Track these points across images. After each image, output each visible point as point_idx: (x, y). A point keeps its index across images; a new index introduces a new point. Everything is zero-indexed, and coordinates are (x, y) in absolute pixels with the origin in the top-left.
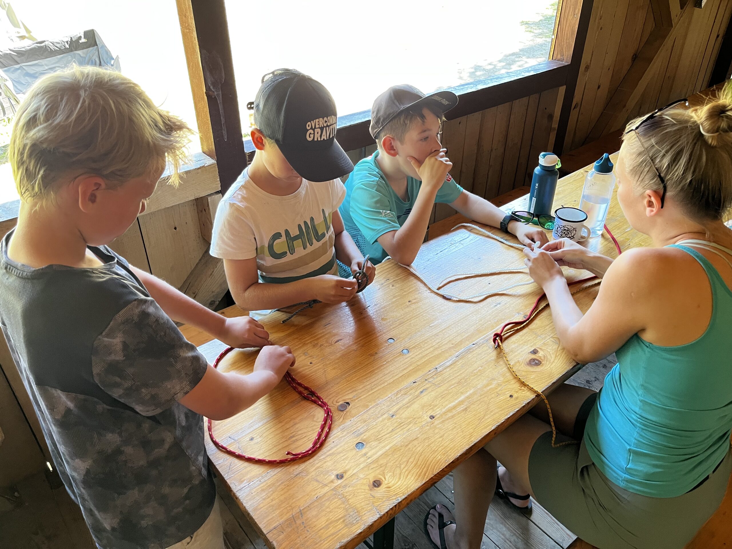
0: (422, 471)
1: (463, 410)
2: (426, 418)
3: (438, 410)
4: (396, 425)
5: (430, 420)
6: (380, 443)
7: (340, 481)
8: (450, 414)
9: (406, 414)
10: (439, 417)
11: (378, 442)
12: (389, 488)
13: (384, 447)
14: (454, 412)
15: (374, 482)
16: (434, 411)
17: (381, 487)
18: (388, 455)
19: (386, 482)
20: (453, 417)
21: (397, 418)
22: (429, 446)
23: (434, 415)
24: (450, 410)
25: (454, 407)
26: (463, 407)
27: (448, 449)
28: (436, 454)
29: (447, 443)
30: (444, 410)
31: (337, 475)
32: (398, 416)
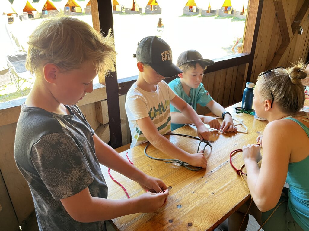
0: (212, 219)
1: (227, 190)
2: (210, 194)
3: (215, 190)
4: (196, 197)
5: (212, 194)
6: (189, 205)
7: (171, 224)
8: (221, 192)
9: (200, 192)
10: (216, 193)
11: (188, 205)
12: (197, 227)
13: (191, 207)
14: (223, 191)
15: (189, 224)
16: (213, 190)
17: (192, 226)
18: (194, 211)
19: (195, 224)
20: (223, 193)
21: (196, 194)
22: (213, 206)
23: (214, 192)
24: (221, 190)
25: (223, 189)
26: (227, 189)
27: (223, 208)
28: (218, 210)
29: (222, 205)
30: (218, 190)
31: (170, 220)
32: (196, 193)
